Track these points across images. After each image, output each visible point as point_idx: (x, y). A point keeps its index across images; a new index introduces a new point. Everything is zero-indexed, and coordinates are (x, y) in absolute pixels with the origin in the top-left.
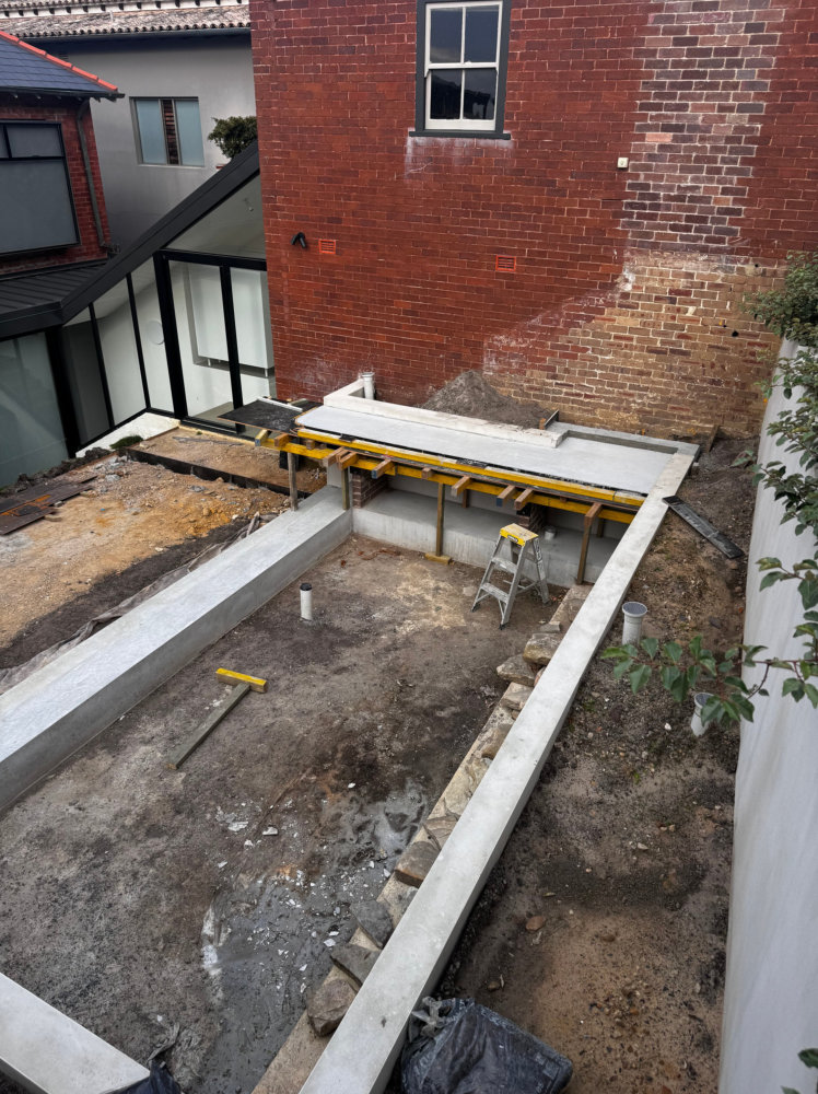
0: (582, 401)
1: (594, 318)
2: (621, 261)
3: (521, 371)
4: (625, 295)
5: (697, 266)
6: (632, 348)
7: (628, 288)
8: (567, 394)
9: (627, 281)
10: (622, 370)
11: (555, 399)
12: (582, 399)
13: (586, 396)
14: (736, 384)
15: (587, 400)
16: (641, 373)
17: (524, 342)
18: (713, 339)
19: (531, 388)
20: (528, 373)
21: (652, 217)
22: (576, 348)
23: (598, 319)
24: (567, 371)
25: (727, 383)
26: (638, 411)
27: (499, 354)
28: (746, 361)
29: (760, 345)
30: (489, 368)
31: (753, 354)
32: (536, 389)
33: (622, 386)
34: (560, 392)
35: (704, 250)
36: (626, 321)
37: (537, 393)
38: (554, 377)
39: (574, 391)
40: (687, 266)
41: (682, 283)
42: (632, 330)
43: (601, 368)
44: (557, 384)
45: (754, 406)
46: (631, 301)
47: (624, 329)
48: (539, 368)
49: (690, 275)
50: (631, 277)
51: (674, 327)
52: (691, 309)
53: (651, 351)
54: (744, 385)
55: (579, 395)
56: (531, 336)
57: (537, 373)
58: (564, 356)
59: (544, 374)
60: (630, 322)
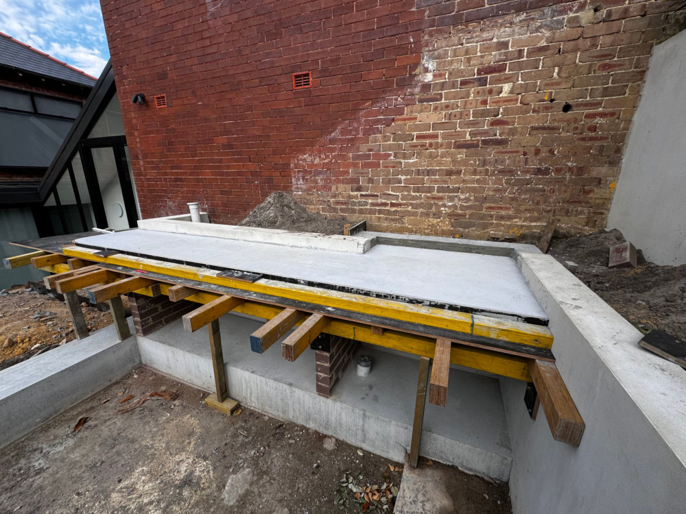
0: (389, 210)
1: (393, 120)
2: (417, 51)
3: (326, 188)
4: (426, 87)
5: (511, 31)
6: (438, 146)
7: (429, 77)
8: (373, 204)
9: (426, 70)
10: (429, 173)
11: (361, 212)
12: (388, 208)
13: (393, 205)
14: (570, 169)
15: (394, 209)
16: (449, 173)
17: (327, 157)
18: (535, 120)
19: (338, 203)
20: (334, 188)
22: (377, 156)
23: (398, 120)
24: (371, 181)
25: (558, 171)
26: (450, 215)
27: (305, 172)
28: (583, 139)
29: (602, 115)
30: (297, 188)
31: (593, 129)
32: (342, 203)
33: (430, 190)
34: (366, 204)
36: (428, 117)
37: (344, 206)
38: (359, 189)
39: (379, 201)
40: (500, 33)
42: (435, 126)
43: (403, 173)
44: (361, 195)
45: (597, 194)
46: (433, 92)
47: (427, 127)
48: (343, 182)
50: (431, 65)
51: (484, 114)
52: (507, 87)
53: (459, 146)
54: (581, 170)
55: (385, 204)
56: (332, 150)
57: (341, 187)
58: (366, 165)
59: (348, 187)
60: (434, 117)
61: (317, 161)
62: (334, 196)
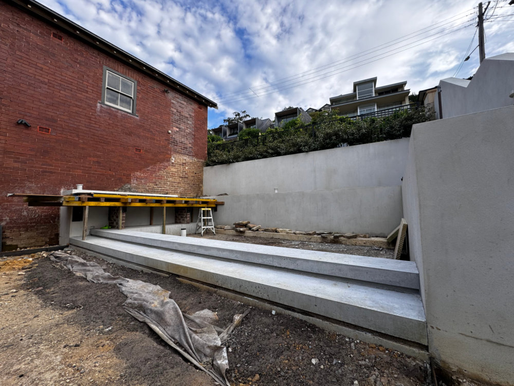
1: (165, 168)
2: (171, 155)
3: (145, 184)
4: (173, 163)
5: (187, 159)
6: (176, 176)
7: (173, 161)
10: (174, 182)
12: (165, 191)
16: (179, 183)
18: (192, 175)
19: (149, 189)
20: (148, 184)
21: (177, 146)
22: (162, 176)
23: (167, 169)
24: (160, 183)
25: (196, 184)
26: (180, 193)
27: (137, 178)
30: (134, 183)
31: (199, 178)
32: (151, 189)
33: (175, 187)
34: (159, 189)
35: (188, 155)
36: (173, 170)
38: (156, 185)
39: (163, 189)
40: (185, 158)
41: (184, 161)
42: (175, 172)
43: (169, 182)
44: (157, 187)
46: (174, 165)
47: (173, 172)
48: (151, 183)
49: (185, 160)
50: (174, 159)
51: (184, 172)
52: (187, 167)
53: (180, 177)
54: (199, 185)
56: (148, 173)
57: (151, 184)
58: (159, 179)
59: (153, 184)
60: (174, 170)
61: (142, 175)
62: (148, 187)
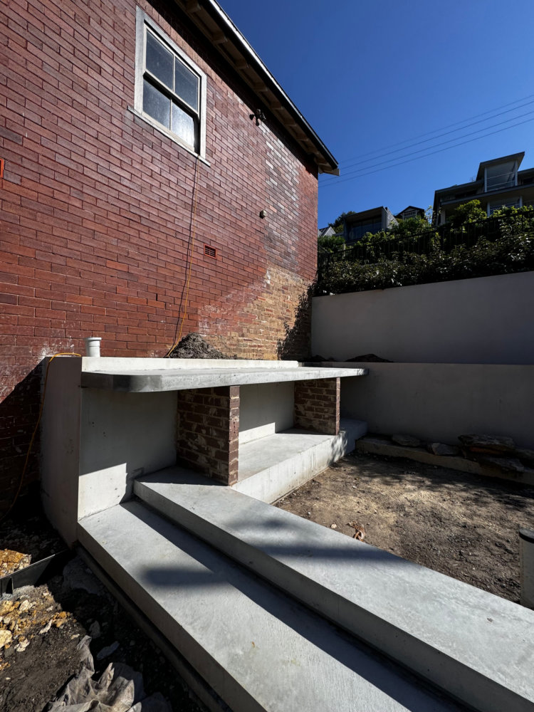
1: (257, 298)
2: (265, 267)
4: (268, 285)
5: (289, 278)
6: (273, 316)
7: (269, 282)
8: (250, 346)
9: (268, 278)
10: (271, 329)
11: (244, 351)
12: (257, 349)
13: (259, 346)
17: (225, 310)
19: (231, 345)
20: (229, 334)
22: (251, 316)
23: (259, 298)
24: (248, 331)
27: (209, 319)
30: (203, 331)
32: (234, 345)
33: (271, 339)
34: (247, 346)
35: (290, 270)
36: (269, 300)
37: (235, 347)
38: (243, 336)
39: (253, 344)
40: (286, 276)
41: (285, 284)
42: (272, 306)
43: (263, 328)
46: (270, 289)
47: (269, 305)
48: (234, 330)
49: (287, 280)
51: (285, 306)
52: (289, 297)
55: (255, 346)
56: (229, 306)
57: (233, 334)
58: (247, 321)
59: (237, 334)
60: (271, 302)
61: (218, 312)
62: (229, 340)
